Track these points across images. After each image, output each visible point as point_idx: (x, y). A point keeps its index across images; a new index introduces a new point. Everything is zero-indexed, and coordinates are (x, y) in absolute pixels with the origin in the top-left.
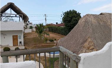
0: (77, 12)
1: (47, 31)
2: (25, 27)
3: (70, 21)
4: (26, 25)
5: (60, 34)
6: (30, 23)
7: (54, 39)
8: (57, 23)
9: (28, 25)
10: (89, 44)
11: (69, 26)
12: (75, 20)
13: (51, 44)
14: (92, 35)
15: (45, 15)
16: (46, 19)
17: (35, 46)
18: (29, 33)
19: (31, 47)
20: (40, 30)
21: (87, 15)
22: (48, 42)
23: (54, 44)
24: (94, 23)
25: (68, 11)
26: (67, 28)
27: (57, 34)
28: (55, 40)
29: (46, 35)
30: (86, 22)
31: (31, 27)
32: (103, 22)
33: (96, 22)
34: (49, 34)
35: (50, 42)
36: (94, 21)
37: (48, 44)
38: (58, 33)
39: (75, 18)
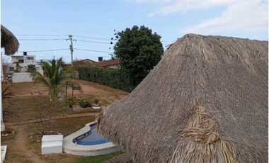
0: (153, 33)
1: (75, 78)
2: (15, 69)
3: (133, 55)
4: (17, 63)
5: (108, 85)
6: (29, 58)
7: (93, 100)
8: (100, 59)
9: (22, 61)
10: (202, 125)
11: (131, 67)
12: (147, 52)
13: (83, 115)
14: (207, 95)
15: (70, 36)
16: (71, 46)
17: (39, 120)
18: (25, 84)
19: (26, 126)
20: (54, 77)
21: (188, 36)
22: (77, 108)
23: (92, 114)
24: (209, 59)
25: (128, 30)
26: (127, 72)
27: (102, 86)
28: (96, 102)
29: (70, 91)
30: (187, 56)
31: (31, 69)
32: (230, 57)
33: (215, 56)
34: (81, 85)
35: (82, 109)
36: (207, 53)
37: (77, 115)
38: (104, 84)
39: (148, 46)
